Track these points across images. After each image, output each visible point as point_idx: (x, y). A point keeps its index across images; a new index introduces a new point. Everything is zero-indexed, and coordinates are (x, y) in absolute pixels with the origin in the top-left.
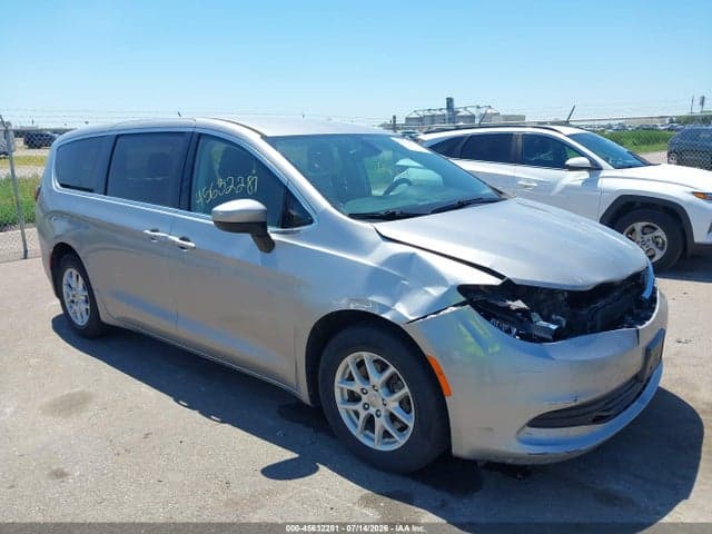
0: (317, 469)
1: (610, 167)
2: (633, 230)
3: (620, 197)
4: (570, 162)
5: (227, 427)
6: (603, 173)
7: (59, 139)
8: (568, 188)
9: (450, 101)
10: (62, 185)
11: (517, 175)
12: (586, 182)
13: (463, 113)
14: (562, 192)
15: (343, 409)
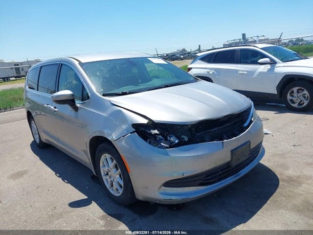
0: (91, 203)
1: (281, 62)
2: (293, 92)
3: (285, 76)
4: (260, 61)
5: (69, 185)
6: (277, 65)
7: (34, 66)
8: (261, 73)
9: (244, 35)
10: (29, 88)
11: (238, 69)
12: (269, 70)
13: (250, 40)
14: (258, 75)
15: (104, 178)
